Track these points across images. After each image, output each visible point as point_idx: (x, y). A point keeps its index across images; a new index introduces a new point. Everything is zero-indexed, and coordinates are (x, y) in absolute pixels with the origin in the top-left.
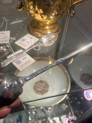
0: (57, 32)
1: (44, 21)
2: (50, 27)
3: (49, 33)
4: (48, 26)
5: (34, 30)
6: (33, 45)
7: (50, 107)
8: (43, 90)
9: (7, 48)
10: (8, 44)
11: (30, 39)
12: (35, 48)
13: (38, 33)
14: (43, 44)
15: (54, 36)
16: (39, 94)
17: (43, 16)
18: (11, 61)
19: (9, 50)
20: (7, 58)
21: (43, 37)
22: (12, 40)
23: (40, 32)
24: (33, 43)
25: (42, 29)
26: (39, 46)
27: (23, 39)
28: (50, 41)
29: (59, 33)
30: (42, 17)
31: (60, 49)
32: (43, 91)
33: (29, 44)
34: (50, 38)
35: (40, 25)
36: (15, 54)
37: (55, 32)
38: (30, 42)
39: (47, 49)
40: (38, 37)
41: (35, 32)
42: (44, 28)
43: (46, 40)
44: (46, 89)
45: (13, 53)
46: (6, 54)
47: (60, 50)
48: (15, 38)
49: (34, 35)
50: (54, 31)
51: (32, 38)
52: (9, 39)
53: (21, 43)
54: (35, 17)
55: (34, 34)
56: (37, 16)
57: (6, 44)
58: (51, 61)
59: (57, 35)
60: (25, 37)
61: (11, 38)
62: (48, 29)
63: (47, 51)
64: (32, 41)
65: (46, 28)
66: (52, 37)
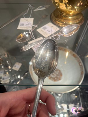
0: (79, 23)
1: (68, 11)
2: (73, 17)
3: (71, 23)
4: (71, 16)
5: (56, 19)
6: (53, 34)
7: (60, 94)
8: (56, 77)
9: (29, 34)
10: (30, 30)
11: (51, 28)
12: (54, 37)
13: (59, 23)
14: (63, 34)
15: (75, 27)
16: (52, 80)
17: (68, 5)
18: (32, 47)
19: (30, 36)
20: (28, 44)
21: (64, 27)
22: (35, 27)
23: (62, 22)
24: (53, 32)
25: (64, 19)
26: (59, 35)
27: (44, 27)
28: (70, 32)
29: (81, 24)
30: (66, 7)
31: (80, 40)
32: (56, 79)
33: (49, 33)
34: (71, 29)
35: (63, 15)
36: (36, 41)
37: (77, 24)
38: (51, 31)
39: (66, 40)
40: (59, 27)
41: (57, 22)
42: (67, 18)
43: (67, 30)
44: (59, 77)
45: (34, 39)
46: (28, 39)
47: (79, 42)
48: (37, 26)
49: (55, 25)
50: (77, 21)
51: (53, 27)
52: (32, 26)
53: (42, 31)
54: (59, 6)
55: (56, 23)
56: (61, 5)
57: (29, 30)
58: (69, 51)
59: (79, 27)
60: (46, 26)
61: (34, 25)
62: (70, 19)
63: (66, 41)
64: (52, 30)
65: (68, 18)
66: (73, 28)
